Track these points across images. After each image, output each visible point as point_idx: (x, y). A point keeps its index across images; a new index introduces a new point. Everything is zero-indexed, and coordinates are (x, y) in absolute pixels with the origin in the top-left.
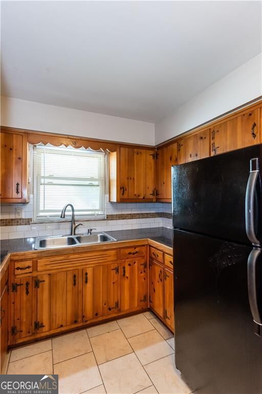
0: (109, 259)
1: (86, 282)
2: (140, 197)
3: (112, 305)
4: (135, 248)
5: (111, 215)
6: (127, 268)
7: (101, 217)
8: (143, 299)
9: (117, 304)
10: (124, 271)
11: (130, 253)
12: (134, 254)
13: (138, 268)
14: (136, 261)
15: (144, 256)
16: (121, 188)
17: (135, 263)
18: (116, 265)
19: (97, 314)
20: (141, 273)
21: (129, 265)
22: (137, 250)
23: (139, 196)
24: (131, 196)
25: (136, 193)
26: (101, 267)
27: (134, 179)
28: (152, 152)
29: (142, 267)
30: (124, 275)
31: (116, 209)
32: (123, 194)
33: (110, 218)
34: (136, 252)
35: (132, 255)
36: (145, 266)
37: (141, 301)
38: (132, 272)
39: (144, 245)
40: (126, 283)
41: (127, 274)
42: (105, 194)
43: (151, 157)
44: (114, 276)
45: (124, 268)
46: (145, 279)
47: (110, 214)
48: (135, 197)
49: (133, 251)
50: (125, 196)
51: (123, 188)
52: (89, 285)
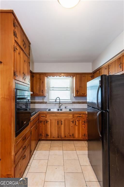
0: (70, 117)
1: (62, 124)
2: (85, 95)
3: (71, 134)
4: (80, 115)
6: (77, 122)
7: (71, 102)
8: (83, 135)
9: (73, 135)
10: (76, 123)
11: (78, 116)
12: (80, 117)
13: (81, 123)
14: (81, 120)
15: (84, 118)
17: (80, 120)
18: (72, 120)
19: (65, 136)
20: (83, 125)
21: (78, 121)
22: (81, 115)
23: (84, 94)
24: (81, 94)
26: (67, 120)
27: (82, 87)
28: (90, 75)
29: (83, 122)
30: (76, 124)
31: (76, 99)
32: (77, 93)
33: (74, 103)
34: (81, 116)
35: (79, 117)
36: (85, 122)
37: (83, 136)
38: (79, 123)
39: (84, 114)
40: (77, 127)
41: (77, 124)
42: (72, 93)
43: (90, 77)
44: (72, 124)
45: (76, 122)
46: (84, 127)
47: (74, 101)
49: (79, 115)
50: (79, 94)
51: (78, 91)
52: (63, 125)
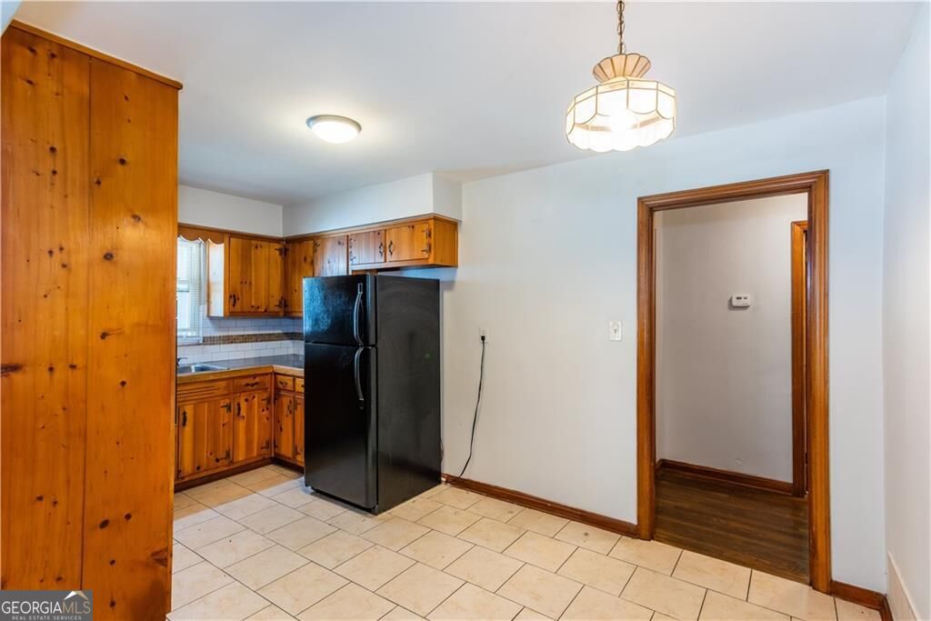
0: (216, 392)
1: (184, 424)
2: (260, 310)
3: (222, 454)
4: (255, 378)
5: (210, 337)
6: (244, 405)
7: (194, 341)
8: (264, 445)
9: (228, 454)
10: (239, 409)
11: (247, 385)
12: (253, 385)
13: (259, 404)
14: (256, 395)
15: (267, 389)
16: (231, 297)
17: (254, 397)
18: (227, 401)
19: (198, 468)
20: (263, 411)
21: (246, 400)
22: (257, 380)
23: (258, 308)
24: (246, 309)
25: (253, 304)
26: (206, 404)
27: (250, 283)
28: (278, 246)
29: (265, 402)
30: (239, 414)
31: (220, 328)
32: (234, 305)
33: (208, 341)
34: (256, 383)
35: (250, 387)
36: (269, 402)
37: (262, 448)
38: (250, 408)
39: (267, 374)
40: (241, 425)
41: (243, 412)
42: (200, 304)
43: (278, 252)
44: (224, 416)
45: (239, 404)
46: (268, 419)
47: (208, 335)
48: (253, 310)
49: (251, 381)
50: (238, 308)
51: (234, 296)
52: (188, 429)
